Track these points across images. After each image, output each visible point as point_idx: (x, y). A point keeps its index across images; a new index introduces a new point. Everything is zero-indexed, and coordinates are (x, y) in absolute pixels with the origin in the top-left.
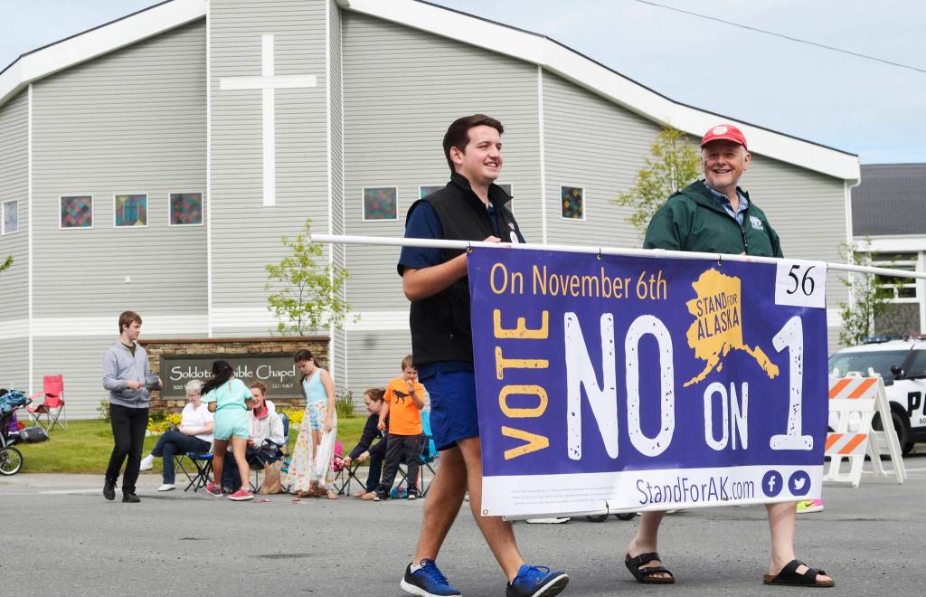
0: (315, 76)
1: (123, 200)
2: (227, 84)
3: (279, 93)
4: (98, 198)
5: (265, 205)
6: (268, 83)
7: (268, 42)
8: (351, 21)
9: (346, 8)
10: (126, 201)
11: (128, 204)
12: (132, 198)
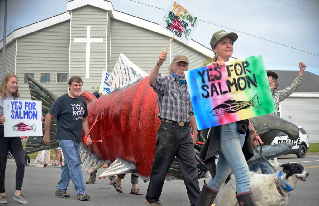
0: (103, 38)
1: (43, 75)
2: (76, 40)
3: (92, 43)
4: (35, 74)
5: (86, 77)
6: (88, 40)
7: (89, 28)
8: (114, 22)
9: (112, 18)
10: (44, 75)
11: (44, 76)
12: (46, 74)
